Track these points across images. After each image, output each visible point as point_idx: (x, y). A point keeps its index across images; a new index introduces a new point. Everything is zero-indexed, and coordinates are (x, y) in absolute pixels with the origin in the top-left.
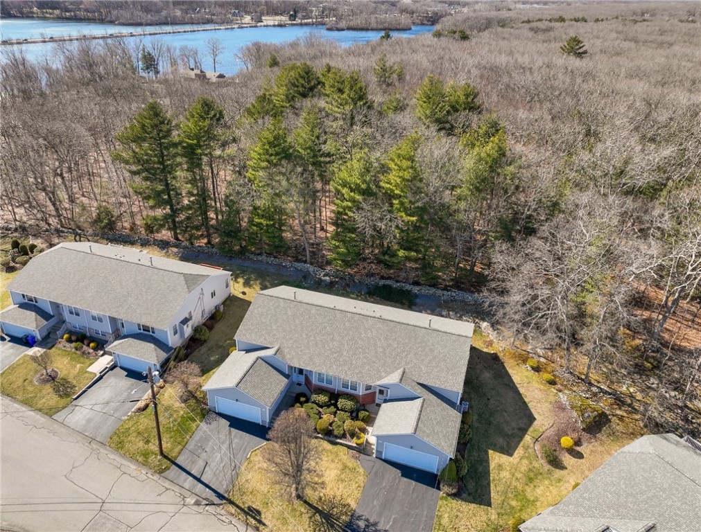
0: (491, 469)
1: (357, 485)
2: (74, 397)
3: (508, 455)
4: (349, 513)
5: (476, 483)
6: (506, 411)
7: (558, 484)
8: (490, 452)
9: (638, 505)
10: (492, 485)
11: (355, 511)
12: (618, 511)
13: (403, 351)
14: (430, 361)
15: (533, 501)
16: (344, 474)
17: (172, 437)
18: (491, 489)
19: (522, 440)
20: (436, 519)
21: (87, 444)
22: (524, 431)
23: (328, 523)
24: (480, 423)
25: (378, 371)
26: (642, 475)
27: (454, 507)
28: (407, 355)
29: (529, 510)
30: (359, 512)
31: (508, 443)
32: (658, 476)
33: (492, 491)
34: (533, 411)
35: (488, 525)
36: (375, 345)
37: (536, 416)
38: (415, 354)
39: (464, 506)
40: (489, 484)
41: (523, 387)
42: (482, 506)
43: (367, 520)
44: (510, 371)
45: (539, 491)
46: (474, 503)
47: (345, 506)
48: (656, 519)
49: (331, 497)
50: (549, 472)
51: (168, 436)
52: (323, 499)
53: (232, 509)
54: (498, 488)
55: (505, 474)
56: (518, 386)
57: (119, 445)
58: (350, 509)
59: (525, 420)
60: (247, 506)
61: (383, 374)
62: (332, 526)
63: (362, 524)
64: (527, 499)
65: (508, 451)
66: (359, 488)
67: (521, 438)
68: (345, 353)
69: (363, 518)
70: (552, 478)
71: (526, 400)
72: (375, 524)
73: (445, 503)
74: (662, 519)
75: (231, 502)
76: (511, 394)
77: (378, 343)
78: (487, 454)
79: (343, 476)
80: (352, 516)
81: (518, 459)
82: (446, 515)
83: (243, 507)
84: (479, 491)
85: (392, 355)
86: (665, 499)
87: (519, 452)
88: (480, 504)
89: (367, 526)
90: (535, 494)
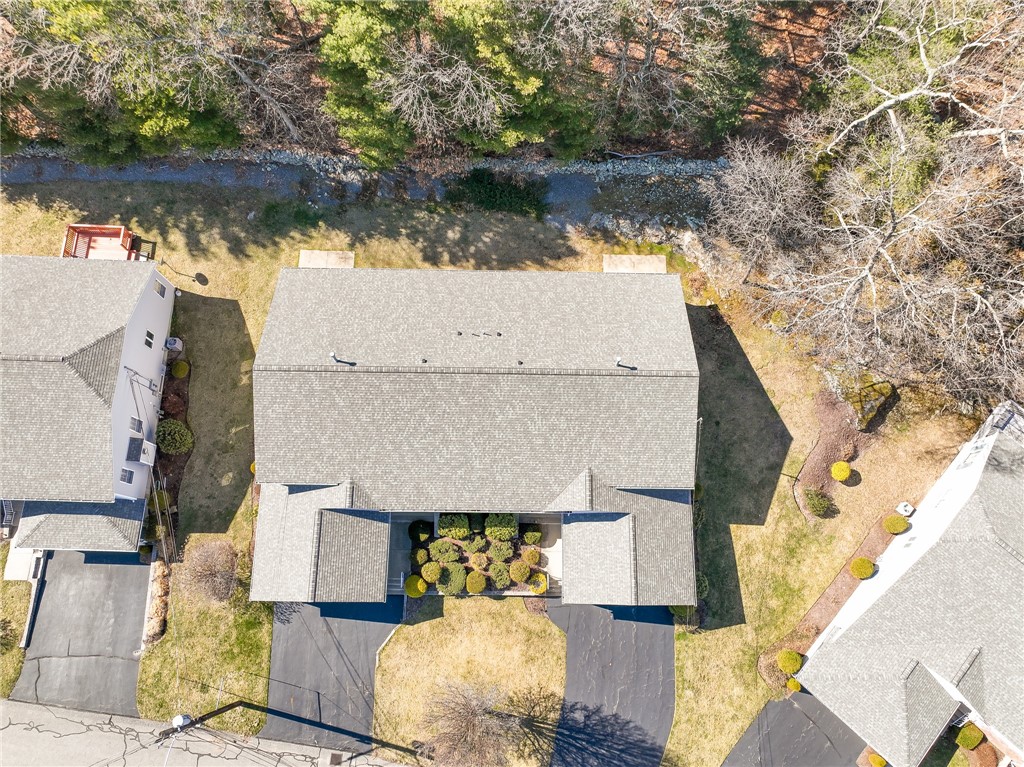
0: (737, 557)
1: (555, 658)
2: (23, 644)
3: (758, 524)
4: (557, 707)
5: (720, 591)
6: (746, 440)
7: (829, 547)
8: (733, 527)
9: (961, 622)
10: (742, 586)
11: (564, 700)
12: (931, 633)
13: (580, 434)
14: (632, 444)
15: (799, 590)
16: (532, 647)
17: (239, 669)
18: (742, 592)
19: (775, 489)
20: (677, 674)
21: (106, 727)
22: (776, 468)
23: (532, 730)
24: (711, 478)
25: (546, 484)
26: (971, 577)
27: (697, 646)
28: (589, 439)
29: (794, 607)
30: (570, 701)
31: (757, 501)
32: (995, 575)
33: (743, 596)
34: (786, 422)
35: (744, 653)
36: (527, 432)
37: (792, 433)
38: (603, 435)
39: (709, 638)
40: (737, 587)
41: (767, 373)
42: (733, 627)
43: (585, 708)
44: (743, 341)
45: (805, 569)
46: (721, 627)
47: (547, 698)
48: (983, 639)
49: (525, 691)
50: (817, 528)
51: (232, 667)
52: (515, 699)
53: (391, 753)
54: (752, 588)
55: (758, 558)
56: (759, 373)
57: (162, 711)
58: (556, 699)
59: (777, 447)
60: (409, 741)
61: (556, 488)
62: (540, 734)
63: (579, 716)
64: (790, 589)
65: (757, 517)
66: (560, 662)
67: (774, 484)
68: (477, 464)
69: (578, 706)
70: (820, 539)
71: (775, 402)
72: (598, 710)
73: (684, 643)
74: (991, 638)
75: (385, 745)
76: (751, 398)
77: (532, 428)
78: (728, 533)
79: (531, 652)
80: (562, 709)
81: (773, 526)
82: (690, 662)
83: (404, 745)
84: (726, 603)
85: (562, 446)
86: (1000, 610)
87: (774, 510)
88: (730, 626)
89: (587, 717)
90: (800, 576)
